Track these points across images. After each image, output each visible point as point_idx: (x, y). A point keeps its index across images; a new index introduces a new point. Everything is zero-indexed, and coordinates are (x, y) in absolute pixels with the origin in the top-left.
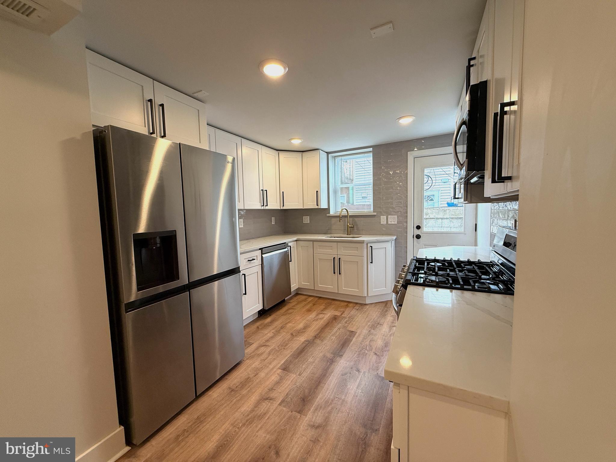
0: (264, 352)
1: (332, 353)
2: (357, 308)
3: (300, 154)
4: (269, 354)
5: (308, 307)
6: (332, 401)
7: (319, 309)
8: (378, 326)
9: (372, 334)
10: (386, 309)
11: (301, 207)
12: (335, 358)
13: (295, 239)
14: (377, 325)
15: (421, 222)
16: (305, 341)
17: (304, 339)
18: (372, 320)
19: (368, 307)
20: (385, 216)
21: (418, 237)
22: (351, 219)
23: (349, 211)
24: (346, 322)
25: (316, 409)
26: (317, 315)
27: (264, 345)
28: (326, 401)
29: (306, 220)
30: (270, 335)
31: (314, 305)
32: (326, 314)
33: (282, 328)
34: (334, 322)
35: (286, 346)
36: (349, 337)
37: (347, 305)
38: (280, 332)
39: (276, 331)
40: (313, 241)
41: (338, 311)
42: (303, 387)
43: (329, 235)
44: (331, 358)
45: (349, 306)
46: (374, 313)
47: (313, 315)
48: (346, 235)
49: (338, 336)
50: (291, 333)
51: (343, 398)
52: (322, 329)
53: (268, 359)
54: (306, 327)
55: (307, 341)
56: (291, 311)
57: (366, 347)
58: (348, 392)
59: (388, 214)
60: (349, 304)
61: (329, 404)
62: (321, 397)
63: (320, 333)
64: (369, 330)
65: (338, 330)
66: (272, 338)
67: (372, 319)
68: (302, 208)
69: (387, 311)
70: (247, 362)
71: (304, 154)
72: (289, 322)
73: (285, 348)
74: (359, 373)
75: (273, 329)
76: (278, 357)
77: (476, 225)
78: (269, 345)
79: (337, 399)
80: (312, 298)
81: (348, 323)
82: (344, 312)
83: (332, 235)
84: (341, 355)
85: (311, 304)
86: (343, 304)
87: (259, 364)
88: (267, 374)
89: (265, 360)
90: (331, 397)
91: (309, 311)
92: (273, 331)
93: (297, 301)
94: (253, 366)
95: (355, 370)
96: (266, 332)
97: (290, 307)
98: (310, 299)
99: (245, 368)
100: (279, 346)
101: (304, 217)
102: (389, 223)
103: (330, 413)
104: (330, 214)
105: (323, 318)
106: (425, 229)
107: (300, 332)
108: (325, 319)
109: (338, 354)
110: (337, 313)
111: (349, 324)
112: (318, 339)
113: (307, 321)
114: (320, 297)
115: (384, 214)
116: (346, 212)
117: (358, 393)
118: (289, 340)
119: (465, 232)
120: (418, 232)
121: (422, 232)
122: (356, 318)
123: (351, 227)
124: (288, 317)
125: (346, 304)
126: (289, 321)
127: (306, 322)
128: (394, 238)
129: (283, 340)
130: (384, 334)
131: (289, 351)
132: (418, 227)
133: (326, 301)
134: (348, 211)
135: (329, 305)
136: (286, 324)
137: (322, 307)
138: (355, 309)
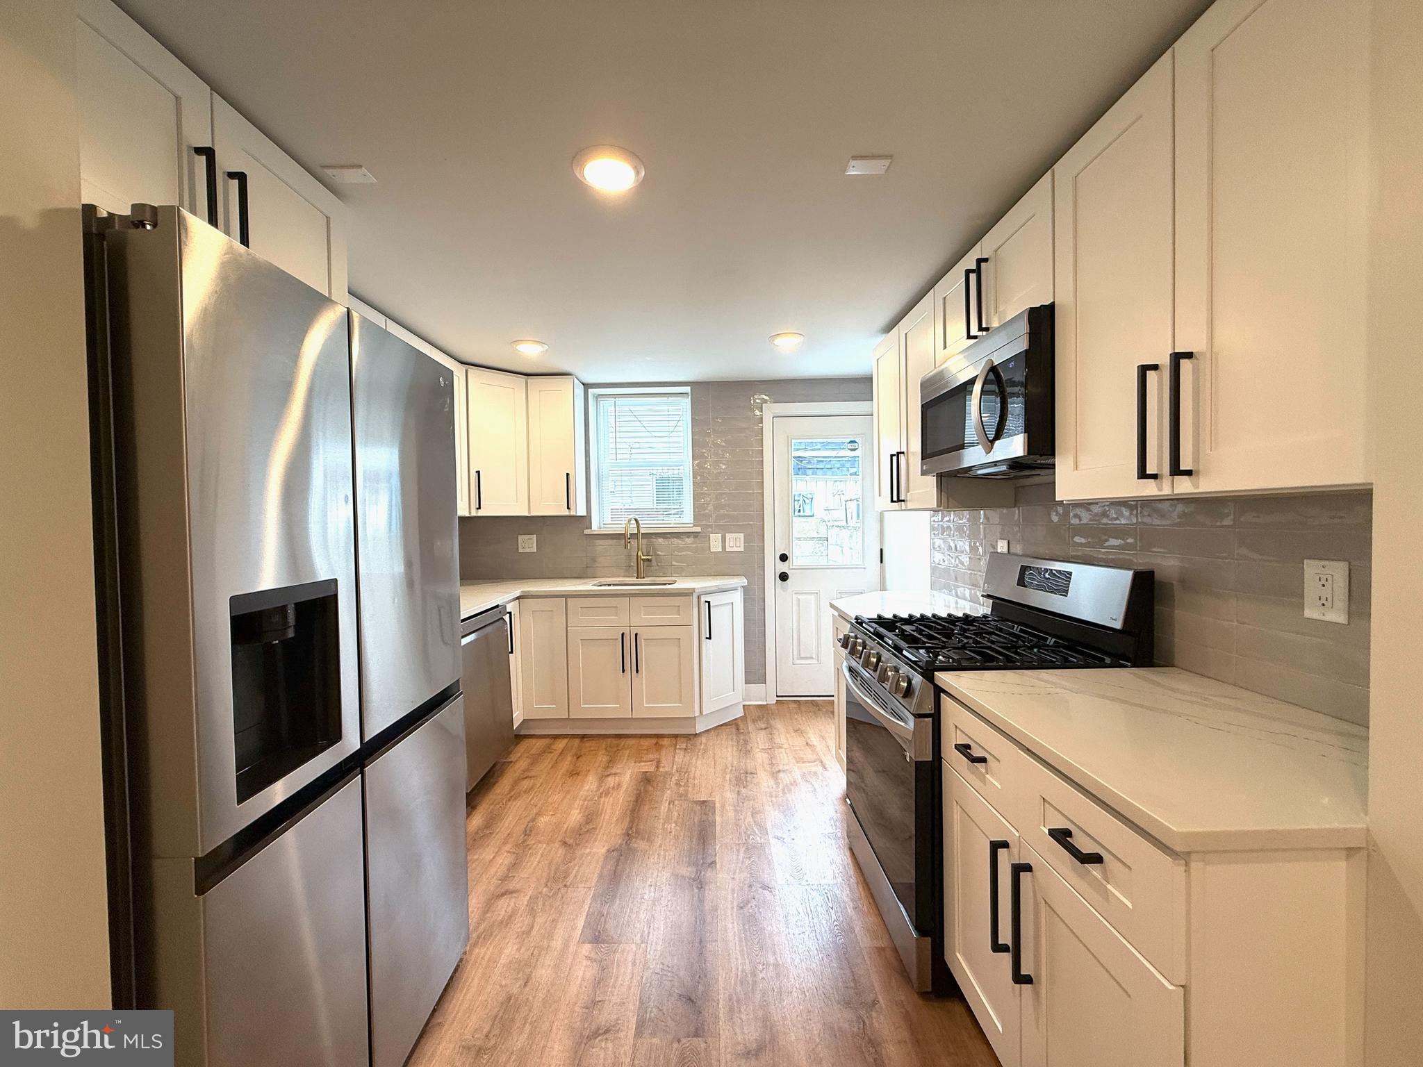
0: (515, 911)
1: (689, 865)
2: (685, 747)
3: (522, 379)
4: (532, 911)
5: (566, 764)
7: (597, 764)
8: (748, 779)
9: (747, 798)
10: (742, 738)
11: (523, 512)
12: (703, 873)
13: (518, 593)
14: (746, 777)
15: (789, 544)
16: (608, 851)
17: (604, 846)
18: (730, 768)
19: (703, 739)
20: (720, 535)
21: (784, 577)
22: (645, 541)
23: (642, 524)
24: (678, 784)
26: (602, 778)
27: (503, 890)
29: (528, 543)
30: (504, 860)
31: (578, 758)
32: (619, 773)
33: (527, 833)
34: (650, 788)
35: (565, 877)
36: (704, 817)
37: (657, 743)
38: (528, 845)
39: (517, 846)
40: (566, 596)
41: (646, 762)
42: (669, 967)
43: (597, 581)
44: (693, 877)
45: (662, 745)
46: (726, 752)
47: (590, 784)
48: (634, 580)
49: (680, 820)
50: (560, 841)
52: (633, 811)
53: (536, 927)
54: (590, 818)
55: (613, 851)
56: (526, 784)
57: (753, 829)
59: (724, 530)
60: (661, 739)
63: (632, 822)
64: (736, 792)
65: (671, 806)
66: (514, 866)
67: (729, 765)
68: (527, 514)
69: (746, 742)
70: (479, 953)
71: (532, 380)
72: (539, 814)
73: (568, 883)
74: (771, 892)
75: (505, 843)
76: (560, 913)
77: (881, 550)
78: (518, 886)
80: (565, 741)
81: (683, 784)
82: (659, 762)
83: (602, 580)
84: (712, 863)
85: (569, 758)
86: (646, 743)
87: (519, 949)
88: (557, 968)
89: (529, 932)
90: (748, 968)
91: (574, 773)
92: (507, 847)
93: (526, 755)
94: (504, 960)
95: (760, 888)
96: (486, 854)
97: (517, 774)
98: (561, 744)
99: (483, 974)
100: (548, 881)
101: (520, 537)
102: (728, 549)
104: (593, 529)
105: (619, 785)
106: (796, 560)
107: (582, 832)
108: (625, 786)
109: (703, 863)
110: (648, 767)
111: (686, 785)
112: (636, 838)
113: (585, 800)
114: (583, 737)
115: (717, 531)
116: (636, 526)
118: (567, 860)
119: (864, 565)
120: (783, 567)
121: (791, 567)
122: (693, 769)
123: (648, 560)
124: (528, 801)
125: (654, 741)
126: (535, 810)
127: (582, 805)
128: (743, 581)
129: (550, 864)
130: (771, 793)
131: (582, 890)
132: (784, 558)
133: (604, 743)
134: (640, 522)
135: (616, 752)
136: (534, 820)
137: (602, 758)
138: (680, 749)
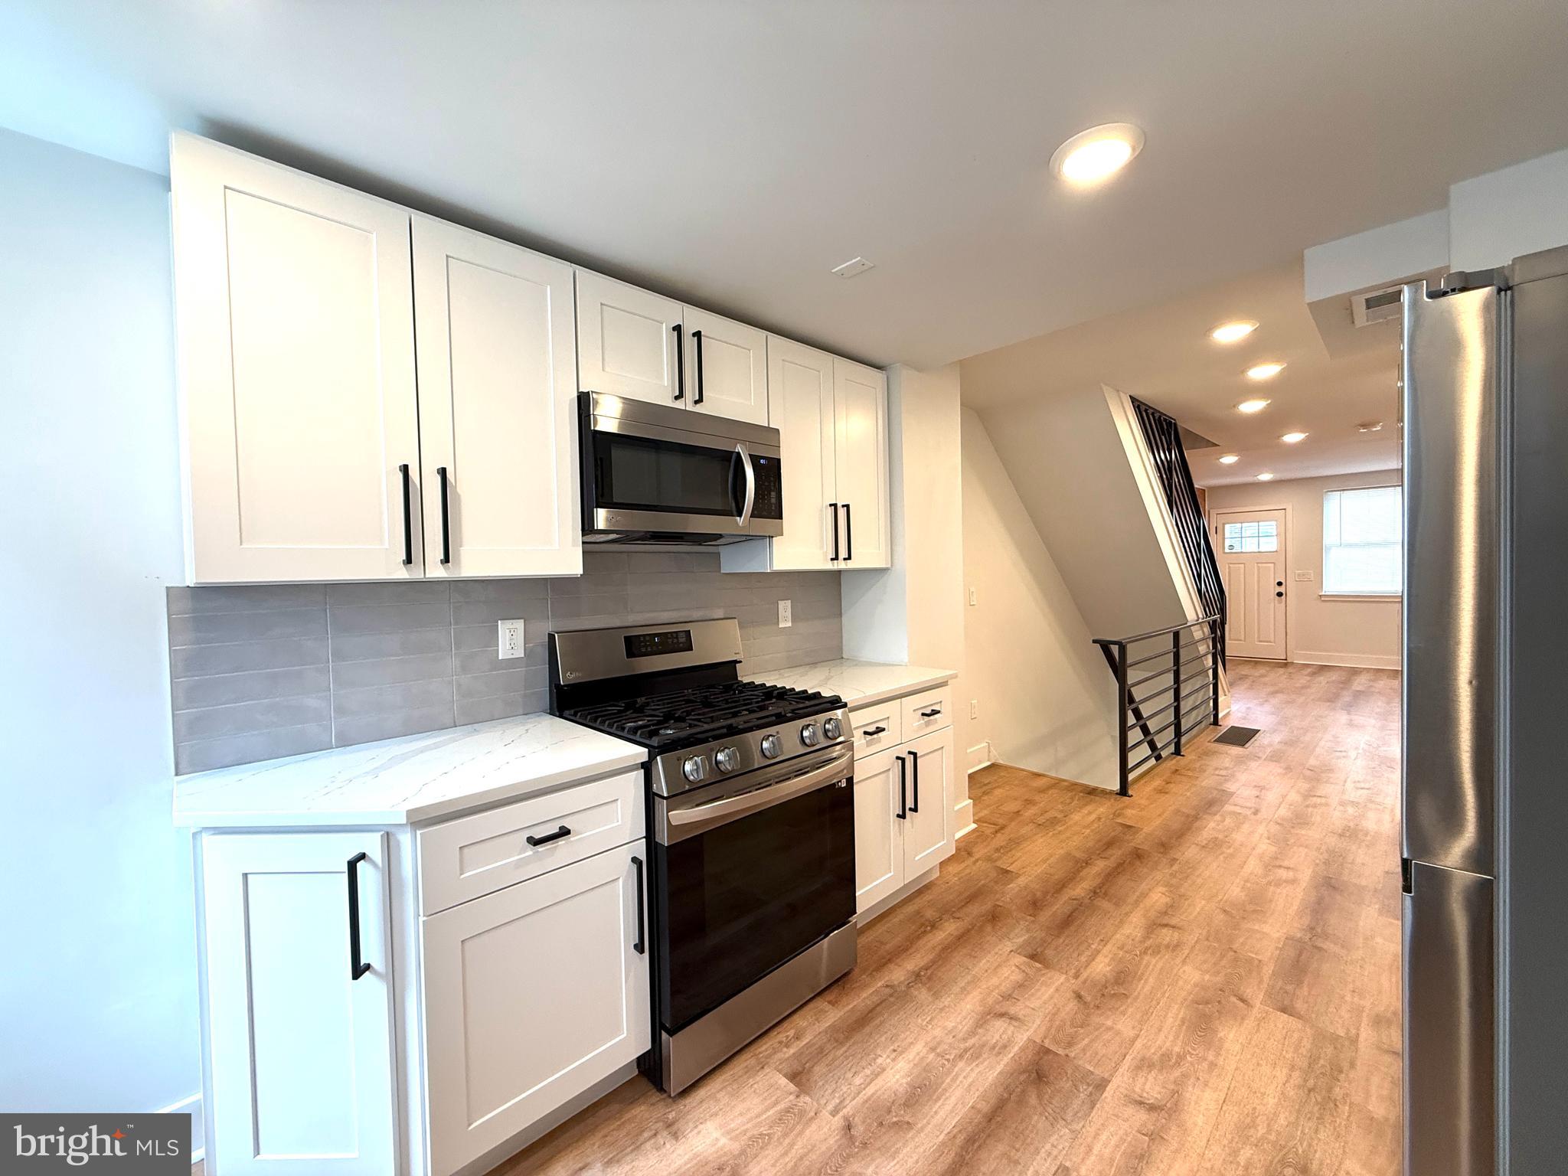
6: (961, 1056)
25: (1005, 1047)
28: (977, 1058)
51: (931, 1056)
58: (912, 1065)
61: (971, 1051)
62: (990, 1070)
79: (947, 1057)
103: (972, 1033)
117: (888, 1057)
